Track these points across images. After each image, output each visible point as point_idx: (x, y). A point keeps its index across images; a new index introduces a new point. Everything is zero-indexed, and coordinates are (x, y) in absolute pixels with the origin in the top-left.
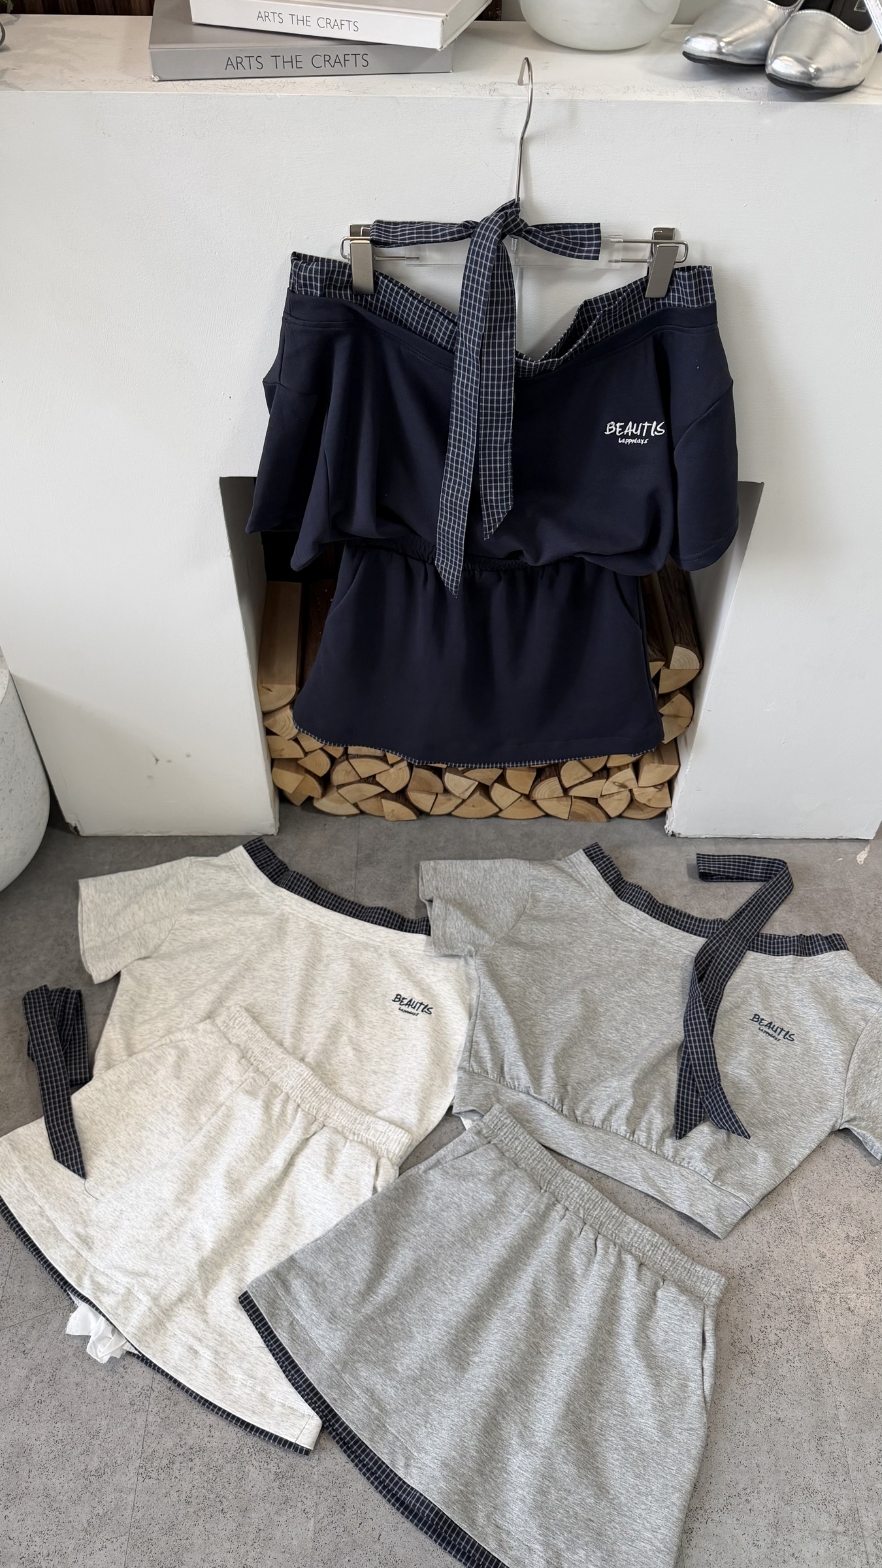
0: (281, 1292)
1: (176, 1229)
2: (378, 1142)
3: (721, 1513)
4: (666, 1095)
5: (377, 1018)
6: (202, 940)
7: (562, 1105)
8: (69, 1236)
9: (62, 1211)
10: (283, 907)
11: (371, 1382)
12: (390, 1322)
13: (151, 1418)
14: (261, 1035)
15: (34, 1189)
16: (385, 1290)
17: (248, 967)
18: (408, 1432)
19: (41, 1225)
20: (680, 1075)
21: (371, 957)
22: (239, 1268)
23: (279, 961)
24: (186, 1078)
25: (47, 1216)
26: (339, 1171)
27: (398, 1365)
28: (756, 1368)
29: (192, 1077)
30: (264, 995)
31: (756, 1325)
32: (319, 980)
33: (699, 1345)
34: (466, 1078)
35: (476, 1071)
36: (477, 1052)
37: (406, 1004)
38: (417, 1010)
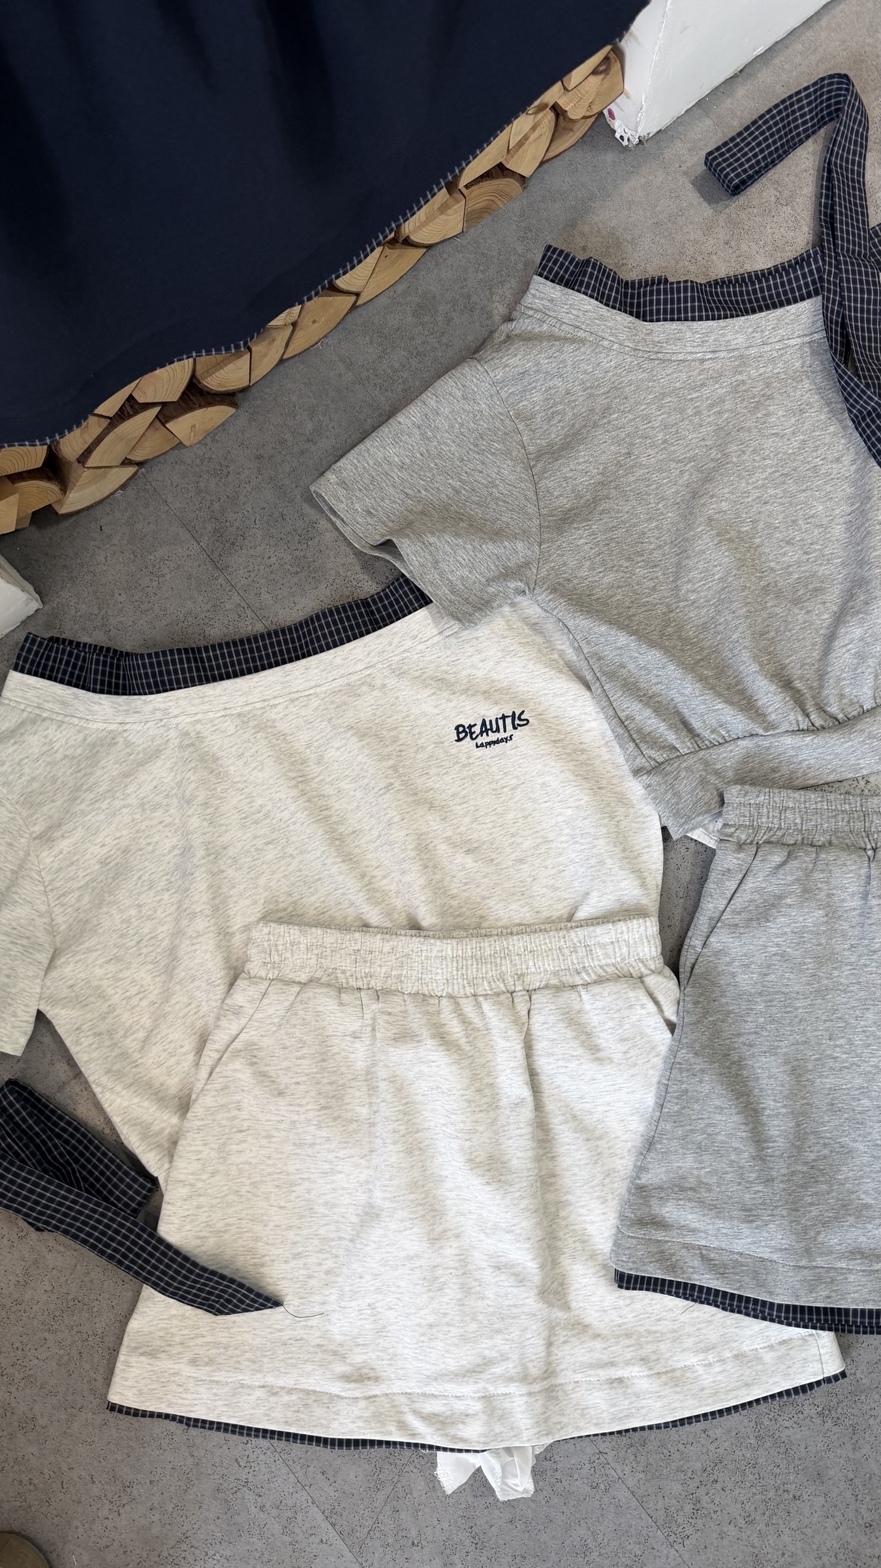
0: (659, 1235)
1: (464, 1274)
5: (458, 783)
6: (104, 863)
8: (336, 1388)
9: (294, 1366)
10: (174, 721)
11: (849, 1241)
12: (812, 1156)
13: (631, 1482)
14: (330, 938)
15: (231, 1374)
16: (778, 1127)
17: (215, 853)
19: (287, 1406)
21: (372, 702)
22: (578, 1244)
23: (246, 808)
24: (292, 1087)
25: (282, 1388)
26: (606, 1039)
27: (863, 1196)
29: (299, 1079)
30: (274, 873)
32: (328, 790)
34: (655, 779)
35: (661, 760)
36: (639, 731)
37: (481, 733)
38: (505, 731)
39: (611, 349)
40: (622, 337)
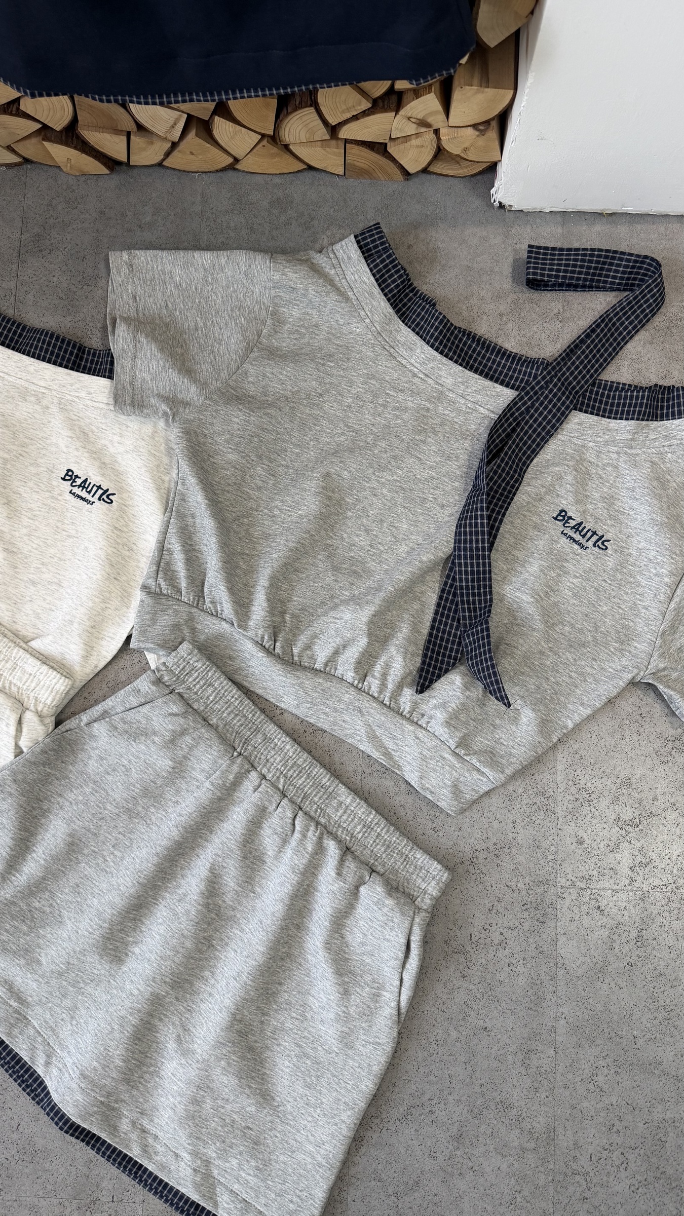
2: (25, 687)
3: (398, 1123)
4: (415, 629)
5: (40, 505)
7: (275, 641)
11: (10, 973)
12: (37, 905)
16: (31, 868)
18: (51, 1027)
20: (441, 598)
27: (43, 955)
28: (469, 971)
31: (479, 922)
33: (401, 955)
34: (148, 600)
35: (164, 592)
36: (168, 564)
37: (80, 486)
38: (93, 496)
39: (363, 320)
40: (376, 318)
